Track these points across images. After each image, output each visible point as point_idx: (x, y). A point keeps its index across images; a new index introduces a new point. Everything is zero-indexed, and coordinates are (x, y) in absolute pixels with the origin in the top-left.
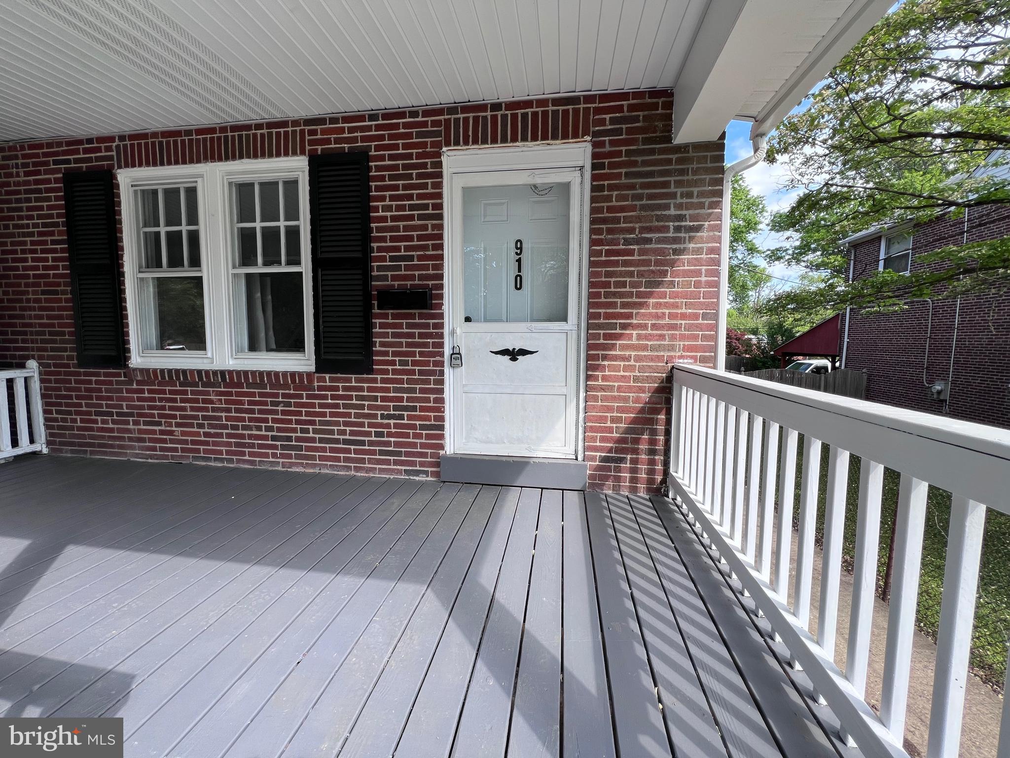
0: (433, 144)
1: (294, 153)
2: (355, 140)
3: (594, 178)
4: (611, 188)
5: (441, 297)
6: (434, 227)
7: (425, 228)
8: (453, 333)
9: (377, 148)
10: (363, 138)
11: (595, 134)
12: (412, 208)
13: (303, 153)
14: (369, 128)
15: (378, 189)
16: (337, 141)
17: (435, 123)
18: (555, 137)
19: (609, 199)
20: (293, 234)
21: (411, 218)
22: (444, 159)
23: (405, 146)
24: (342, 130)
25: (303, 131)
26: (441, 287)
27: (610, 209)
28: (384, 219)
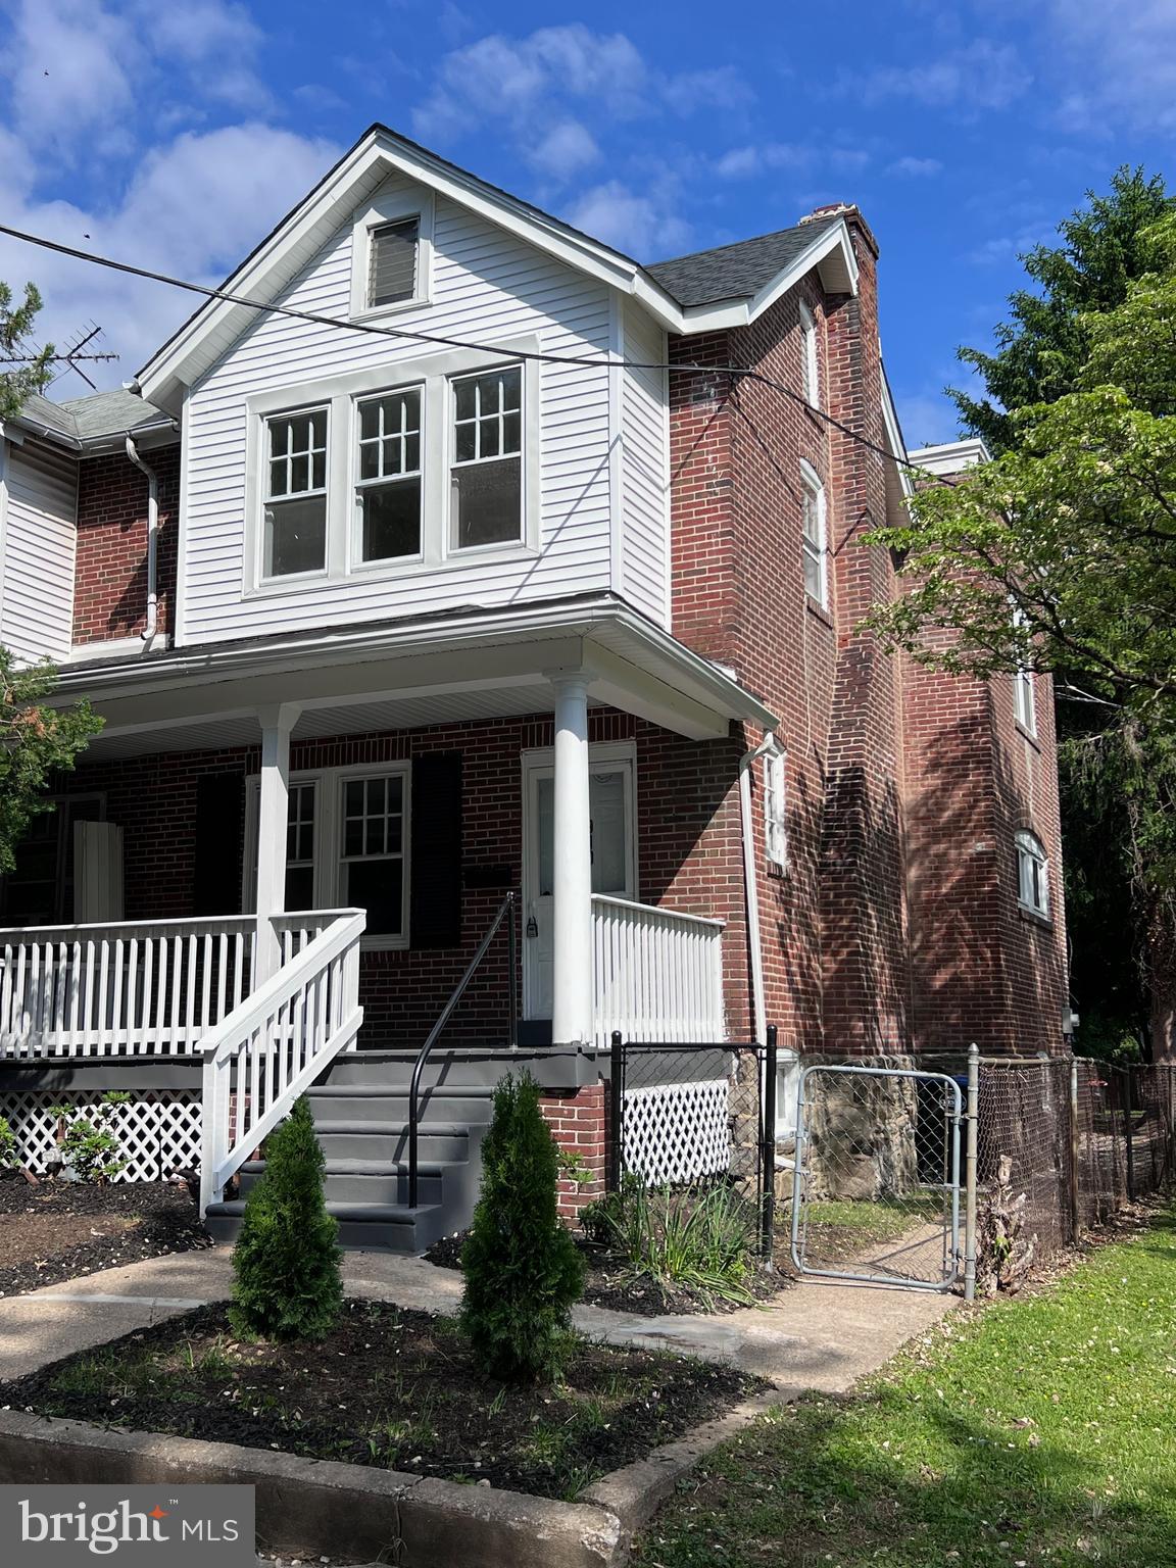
0: (514, 746)
1: (401, 757)
2: (451, 744)
3: (640, 769)
4: (653, 776)
5: (519, 874)
6: (514, 814)
7: (506, 815)
8: (529, 906)
9: (469, 751)
10: (458, 744)
11: (639, 735)
12: (496, 799)
13: (407, 757)
14: (462, 735)
15: (468, 784)
16: (436, 746)
17: (515, 730)
18: (608, 738)
19: (651, 785)
20: (396, 824)
21: (495, 807)
22: (522, 758)
23: (491, 749)
24: (440, 737)
25: (408, 739)
26: (520, 865)
27: (653, 794)
28: (473, 809)
